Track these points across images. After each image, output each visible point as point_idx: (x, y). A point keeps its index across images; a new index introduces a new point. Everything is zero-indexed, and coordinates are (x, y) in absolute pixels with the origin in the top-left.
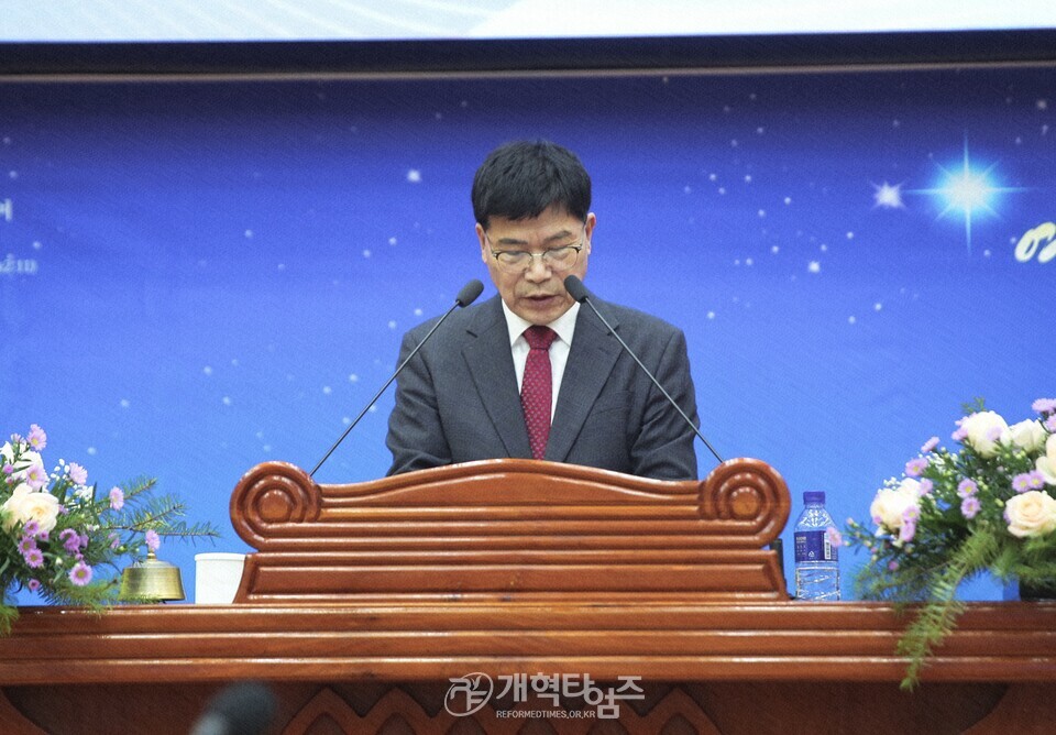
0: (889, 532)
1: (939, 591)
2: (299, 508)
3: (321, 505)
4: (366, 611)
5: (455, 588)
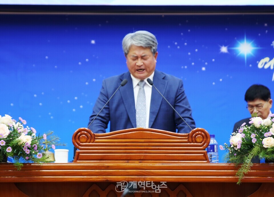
0: (234, 146)
1: (247, 161)
2: (90, 139)
3: (95, 139)
4: (106, 165)
5: (128, 159)
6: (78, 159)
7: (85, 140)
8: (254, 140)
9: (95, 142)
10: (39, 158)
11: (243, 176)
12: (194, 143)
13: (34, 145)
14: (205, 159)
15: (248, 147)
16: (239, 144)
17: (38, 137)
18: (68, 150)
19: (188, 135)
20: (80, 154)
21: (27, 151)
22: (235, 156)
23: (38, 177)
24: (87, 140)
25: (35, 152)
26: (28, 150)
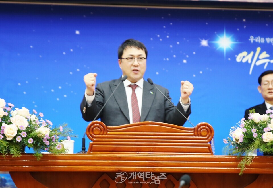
0: (236, 140)
1: (249, 154)
2: (102, 132)
3: (107, 131)
4: (118, 156)
5: (138, 151)
6: (92, 150)
7: (98, 133)
8: (255, 135)
9: (107, 134)
10: (59, 149)
11: (245, 168)
12: (199, 136)
13: (53, 137)
14: (209, 152)
15: (249, 141)
16: (240, 138)
17: (55, 128)
18: (73, 141)
19: (194, 129)
20: (93, 146)
21: (47, 143)
22: (237, 149)
23: (54, 167)
24: (100, 132)
25: (54, 143)
26: (48, 141)
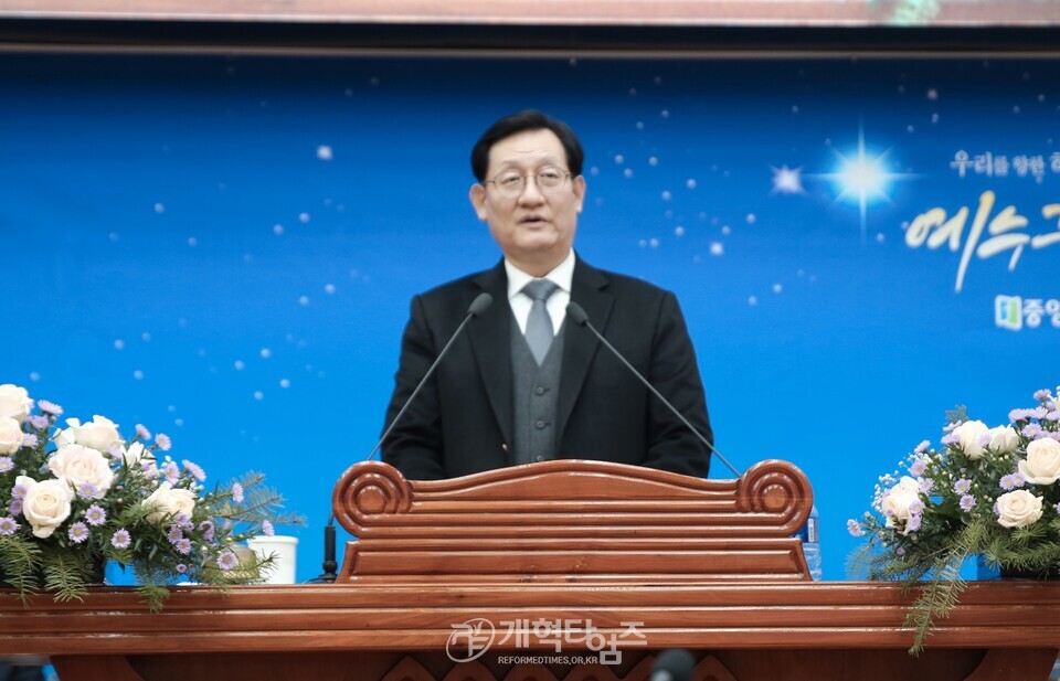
0: (897, 522)
1: (946, 573)
2: (394, 501)
3: (412, 499)
4: (453, 590)
5: (529, 570)
6: (355, 572)
7: (377, 505)
8: (967, 501)
9: (413, 509)
10: (227, 567)
11: (931, 625)
12: (757, 512)
13: (205, 522)
14: (796, 569)
15: (944, 525)
16: (913, 515)
17: (215, 493)
18: (293, 540)
19: (737, 486)
20: (361, 554)
21: (184, 545)
22: (900, 556)
23: (215, 635)
24: (385, 503)
25: (209, 548)
26: (187, 540)
